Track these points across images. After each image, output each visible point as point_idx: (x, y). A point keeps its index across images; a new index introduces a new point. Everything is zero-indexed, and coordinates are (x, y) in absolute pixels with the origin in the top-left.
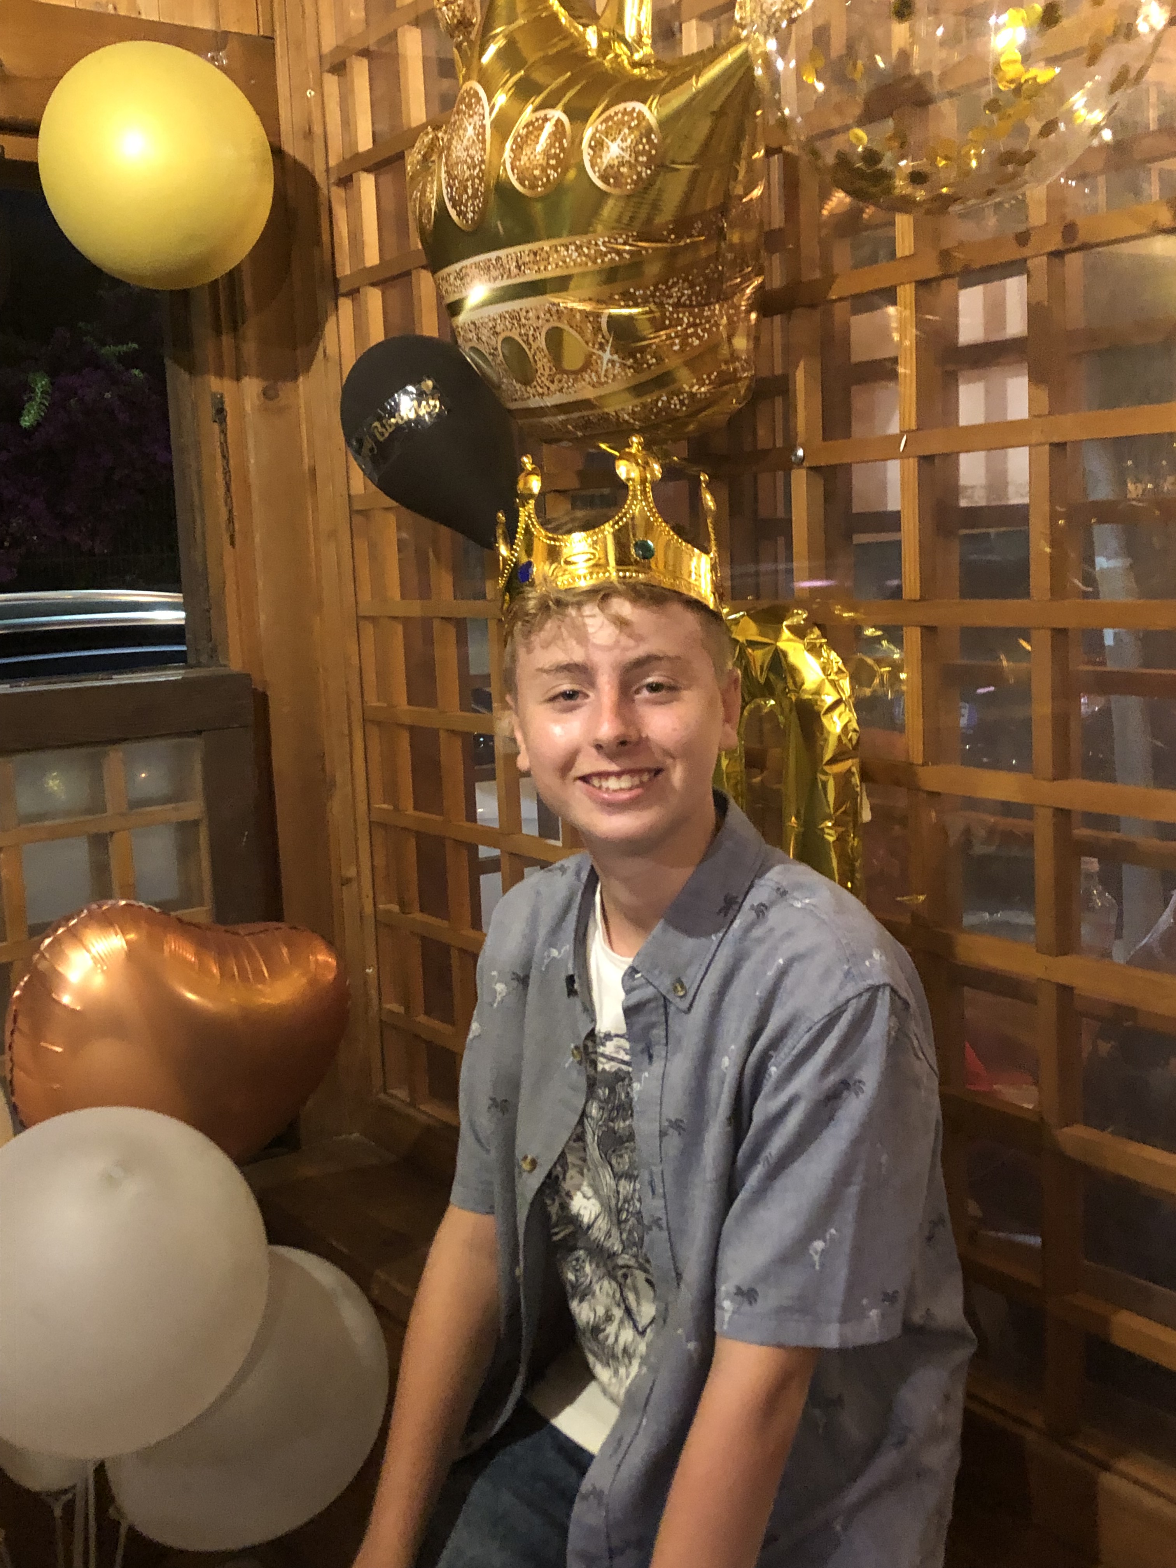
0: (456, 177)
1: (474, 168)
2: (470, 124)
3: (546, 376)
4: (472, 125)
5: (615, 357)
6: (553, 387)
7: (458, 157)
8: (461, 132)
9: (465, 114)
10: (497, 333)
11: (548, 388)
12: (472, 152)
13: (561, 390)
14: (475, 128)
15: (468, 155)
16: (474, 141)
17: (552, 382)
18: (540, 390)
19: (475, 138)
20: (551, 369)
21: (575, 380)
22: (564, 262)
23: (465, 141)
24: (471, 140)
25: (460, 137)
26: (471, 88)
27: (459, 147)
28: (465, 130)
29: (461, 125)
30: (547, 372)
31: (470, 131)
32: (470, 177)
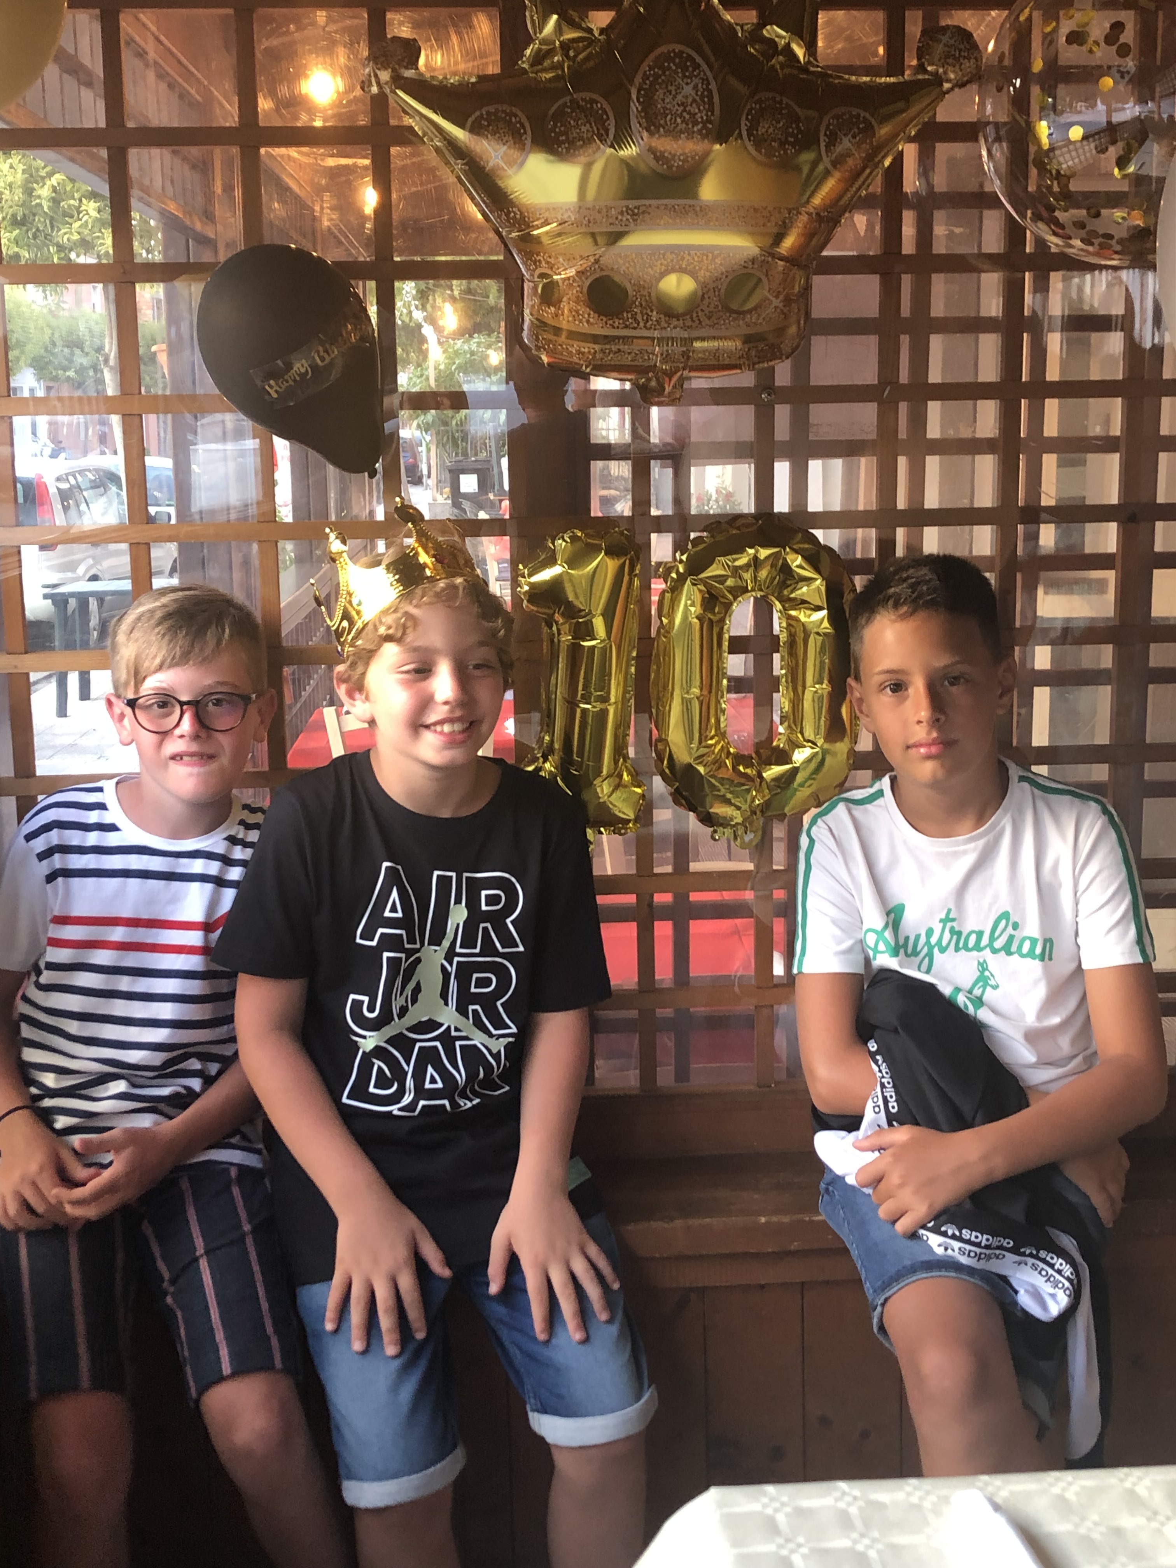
0: (661, 125)
1: (696, 123)
2: (687, 84)
3: (707, 310)
4: (691, 86)
5: (781, 305)
6: (705, 322)
7: (665, 109)
8: (673, 88)
9: (676, 72)
11: (700, 322)
12: (694, 109)
13: (713, 326)
14: (695, 87)
15: (685, 110)
17: (709, 318)
18: (689, 323)
19: (698, 98)
20: (716, 307)
21: (735, 319)
23: (679, 97)
24: (690, 100)
25: (670, 92)
26: (682, 52)
27: (667, 100)
28: (678, 87)
29: (669, 82)
31: (688, 90)
32: (687, 130)
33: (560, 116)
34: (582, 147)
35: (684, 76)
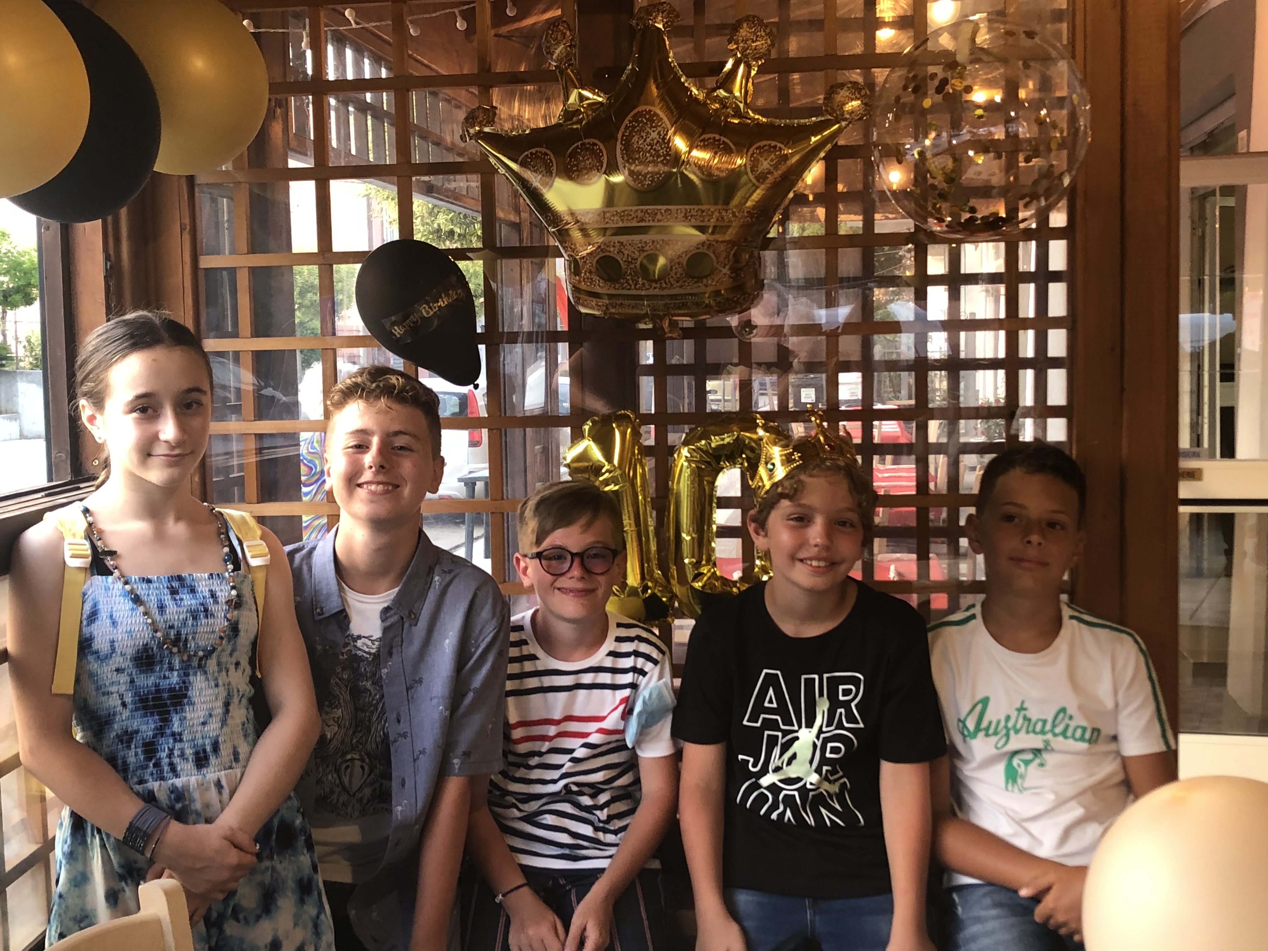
0: (636, 158)
3: (675, 277)
5: (728, 272)
7: (639, 148)
8: (644, 135)
9: (646, 124)
10: (643, 251)
11: (672, 285)
12: (658, 147)
13: (681, 287)
16: (658, 142)
17: (678, 282)
18: (664, 285)
19: (660, 140)
20: (681, 275)
21: (695, 282)
22: (723, 218)
23: (648, 140)
24: (655, 141)
26: (650, 111)
27: (640, 142)
28: (648, 133)
29: (642, 130)
30: (678, 275)
31: (654, 135)
32: (653, 161)
33: (573, 155)
34: (587, 173)
35: (652, 127)
